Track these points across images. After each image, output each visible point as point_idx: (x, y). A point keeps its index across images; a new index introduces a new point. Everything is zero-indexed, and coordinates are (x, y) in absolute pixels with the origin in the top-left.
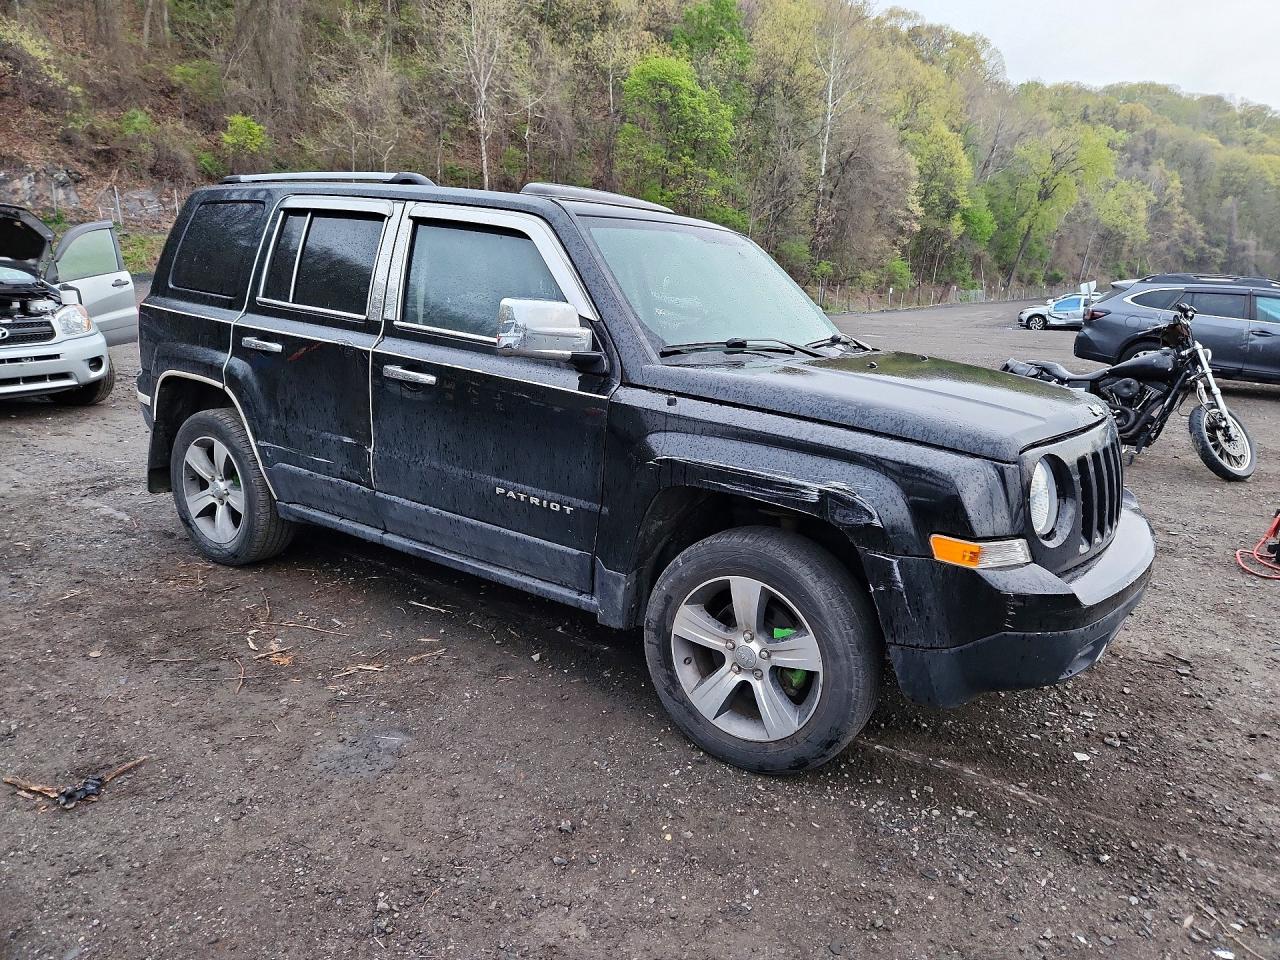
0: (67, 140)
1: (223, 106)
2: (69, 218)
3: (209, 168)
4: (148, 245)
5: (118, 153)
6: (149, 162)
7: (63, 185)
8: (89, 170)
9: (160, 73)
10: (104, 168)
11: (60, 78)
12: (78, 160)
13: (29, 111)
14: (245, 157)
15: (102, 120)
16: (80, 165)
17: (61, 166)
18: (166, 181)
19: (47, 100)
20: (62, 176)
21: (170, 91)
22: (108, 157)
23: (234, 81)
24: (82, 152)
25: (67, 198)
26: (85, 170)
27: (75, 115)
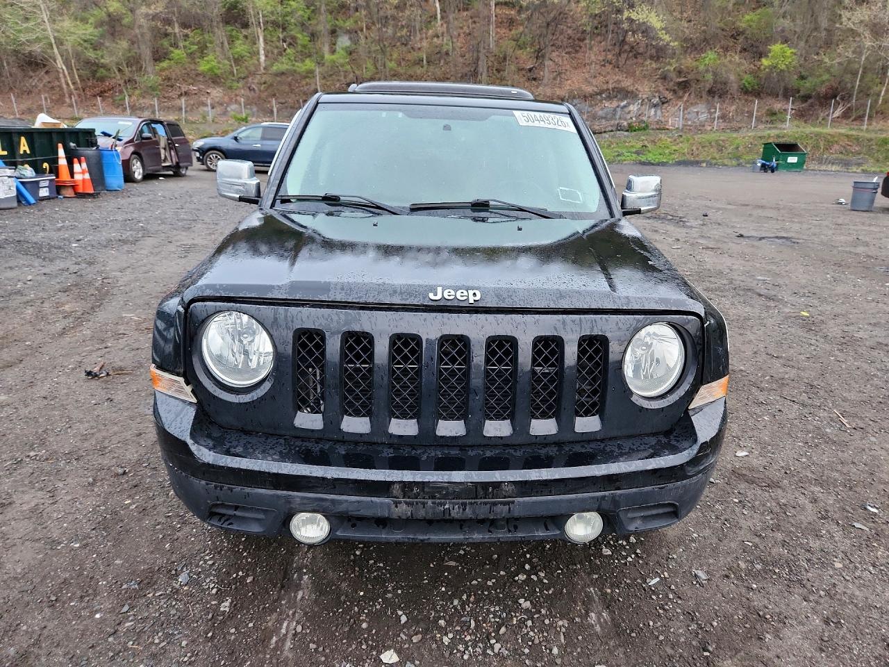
0: (664, 78)
1: (770, 40)
2: (652, 126)
3: (747, 86)
4: (691, 141)
5: (691, 83)
6: (708, 86)
7: (655, 106)
8: (672, 95)
9: (734, 23)
10: (681, 93)
11: (667, 38)
12: (667, 89)
13: (648, 62)
14: (775, 74)
15: (688, 62)
16: (668, 92)
17: (657, 94)
18: (716, 97)
19: (659, 53)
20: (656, 100)
21: (736, 34)
22: (685, 86)
23: (782, 20)
24: (671, 84)
25: (655, 114)
26: (669, 95)
27: (671, 61)
